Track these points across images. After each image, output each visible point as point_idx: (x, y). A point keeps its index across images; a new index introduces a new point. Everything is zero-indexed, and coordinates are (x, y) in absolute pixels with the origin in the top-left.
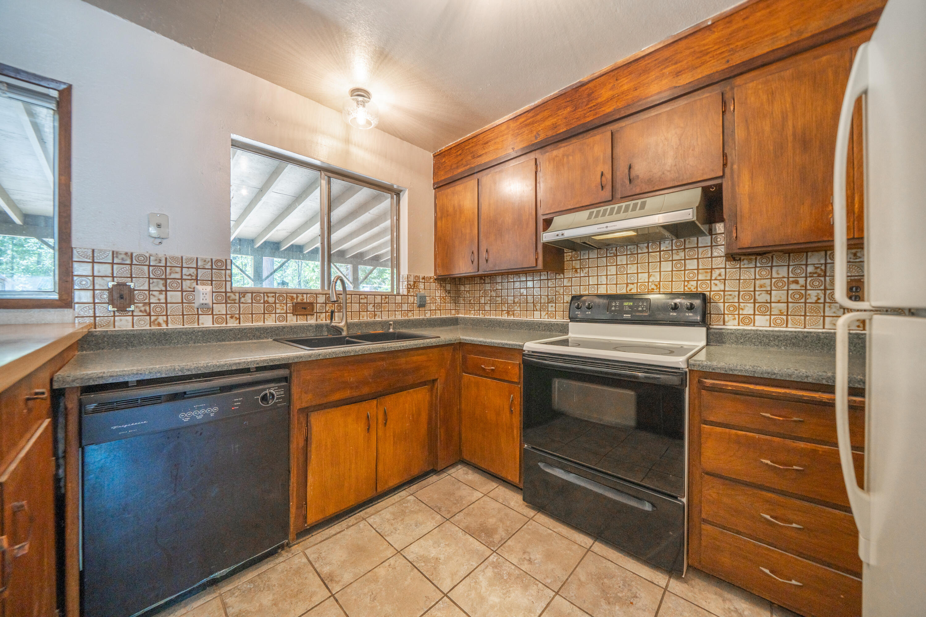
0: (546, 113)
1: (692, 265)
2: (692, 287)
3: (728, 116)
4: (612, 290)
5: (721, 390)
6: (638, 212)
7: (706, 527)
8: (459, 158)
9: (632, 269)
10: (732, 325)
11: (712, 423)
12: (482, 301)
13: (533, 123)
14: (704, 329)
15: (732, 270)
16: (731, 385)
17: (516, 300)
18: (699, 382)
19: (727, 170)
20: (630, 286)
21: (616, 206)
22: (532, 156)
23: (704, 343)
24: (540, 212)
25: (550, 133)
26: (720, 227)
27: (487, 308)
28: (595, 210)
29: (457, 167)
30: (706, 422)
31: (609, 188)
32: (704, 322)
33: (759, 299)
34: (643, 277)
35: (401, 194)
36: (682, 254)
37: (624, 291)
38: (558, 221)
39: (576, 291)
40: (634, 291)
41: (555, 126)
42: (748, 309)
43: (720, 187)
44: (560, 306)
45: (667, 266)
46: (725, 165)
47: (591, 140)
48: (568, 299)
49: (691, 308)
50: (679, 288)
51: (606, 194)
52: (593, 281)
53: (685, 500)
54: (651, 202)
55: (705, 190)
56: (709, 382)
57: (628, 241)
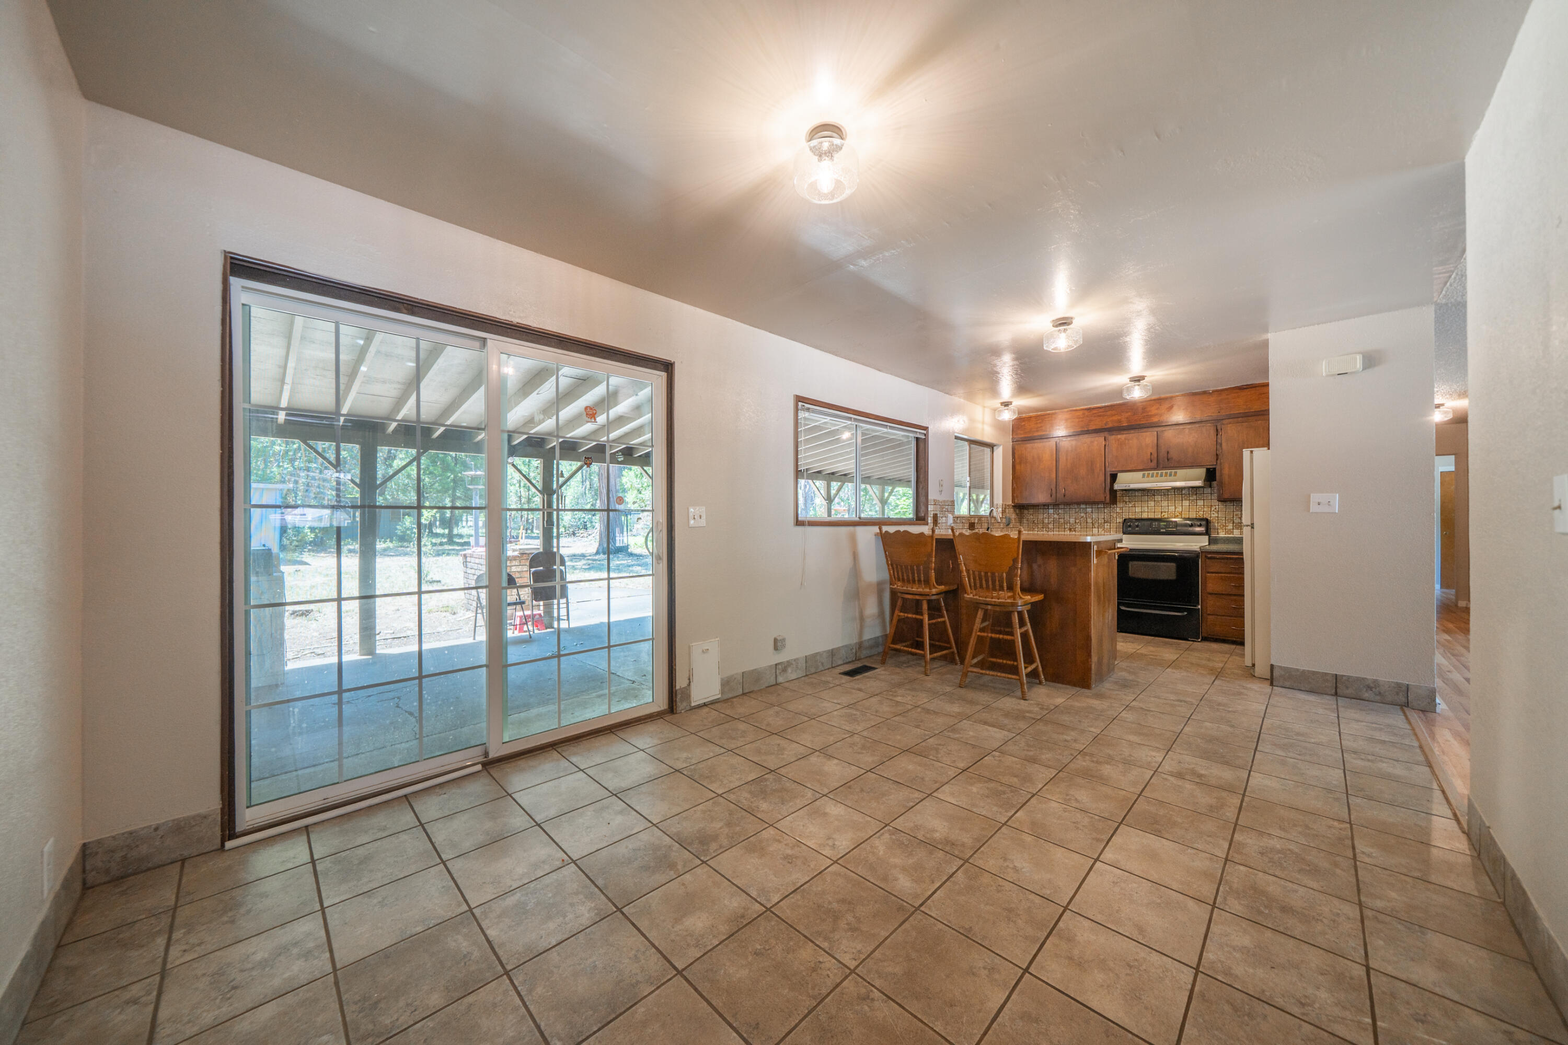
0: (1113, 412)
1: (1200, 503)
2: (1201, 514)
3: (1219, 436)
4: (1151, 516)
5: (1214, 558)
6: (1172, 477)
7: (1210, 617)
8: (1039, 425)
9: (1165, 503)
10: (1222, 534)
11: (1212, 573)
12: (1046, 521)
13: (1103, 416)
14: (1207, 537)
15: (1221, 506)
16: (1218, 556)
17: (1077, 521)
18: (1206, 556)
19: (1219, 462)
20: (1163, 514)
21: (1160, 472)
22: (1102, 434)
23: (1207, 544)
24: (1108, 469)
25: (1116, 425)
26: (1214, 483)
27: (1051, 526)
28: (1146, 472)
29: (1037, 431)
30: (1208, 573)
31: (1155, 461)
32: (1207, 533)
33: (1235, 521)
34: (1172, 508)
35: (995, 448)
36: (1195, 497)
37: (1159, 516)
38: (1121, 476)
39: (1125, 516)
40: (1166, 516)
41: (1120, 421)
42: (1230, 526)
43: (1215, 469)
44: (1114, 525)
45: (1186, 503)
46: (1217, 459)
47: (1144, 434)
48: (1120, 520)
49: (1200, 526)
50: (1193, 515)
51: (1154, 464)
52: (1138, 509)
53: (1200, 607)
54: (1181, 472)
55: (1208, 470)
56: (1209, 556)
57: (1168, 490)
